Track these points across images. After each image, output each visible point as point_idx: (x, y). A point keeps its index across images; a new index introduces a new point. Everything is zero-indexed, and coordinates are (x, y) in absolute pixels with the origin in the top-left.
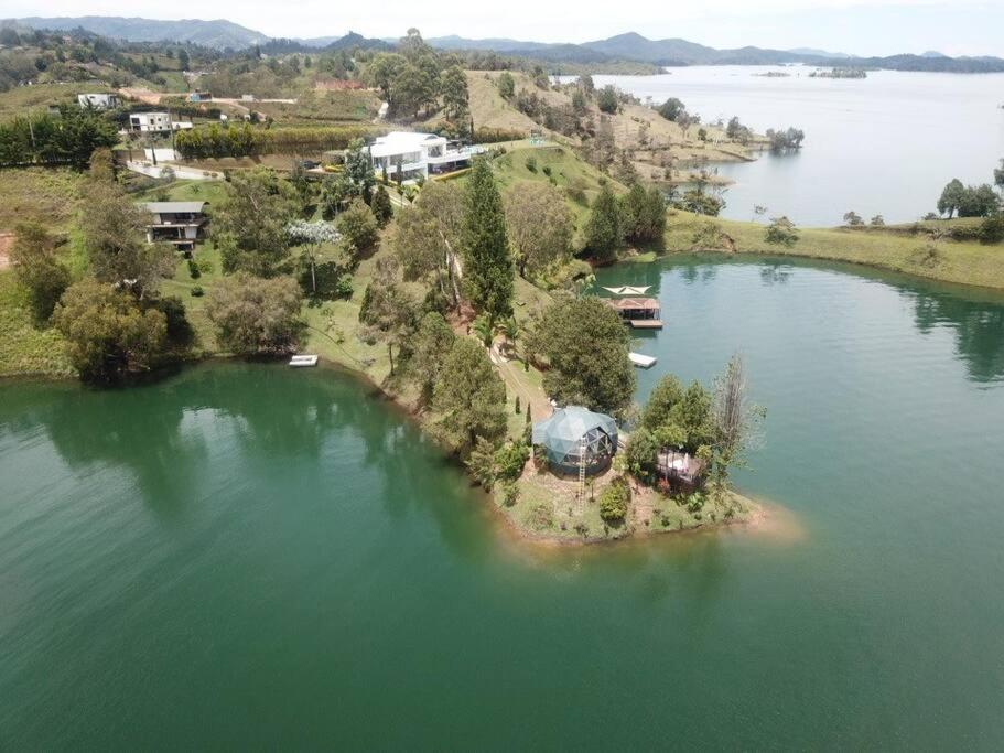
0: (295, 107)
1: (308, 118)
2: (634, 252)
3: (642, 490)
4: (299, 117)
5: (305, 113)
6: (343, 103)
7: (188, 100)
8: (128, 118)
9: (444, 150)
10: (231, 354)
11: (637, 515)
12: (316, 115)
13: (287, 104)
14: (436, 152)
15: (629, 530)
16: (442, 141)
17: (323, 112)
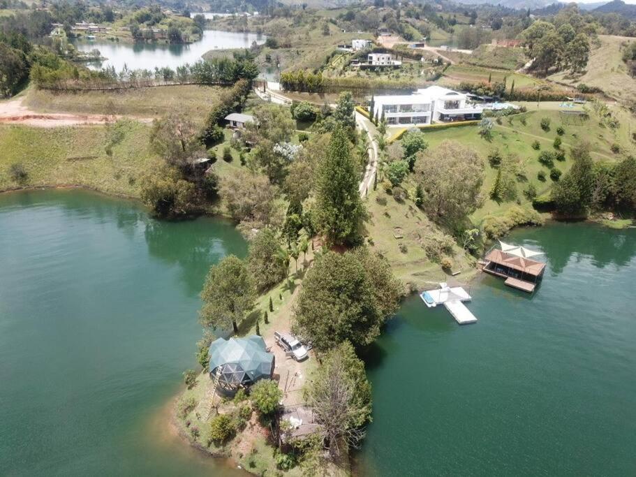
0: (469, 56)
1: (474, 65)
2: (610, 216)
3: (257, 427)
4: (469, 63)
5: (474, 61)
6: (502, 56)
7: (408, 47)
8: (367, 56)
9: (462, 104)
10: (231, 216)
11: (239, 445)
12: (481, 63)
13: (465, 54)
14: (451, 105)
15: (226, 453)
16: (462, 97)
17: (486, 62)
